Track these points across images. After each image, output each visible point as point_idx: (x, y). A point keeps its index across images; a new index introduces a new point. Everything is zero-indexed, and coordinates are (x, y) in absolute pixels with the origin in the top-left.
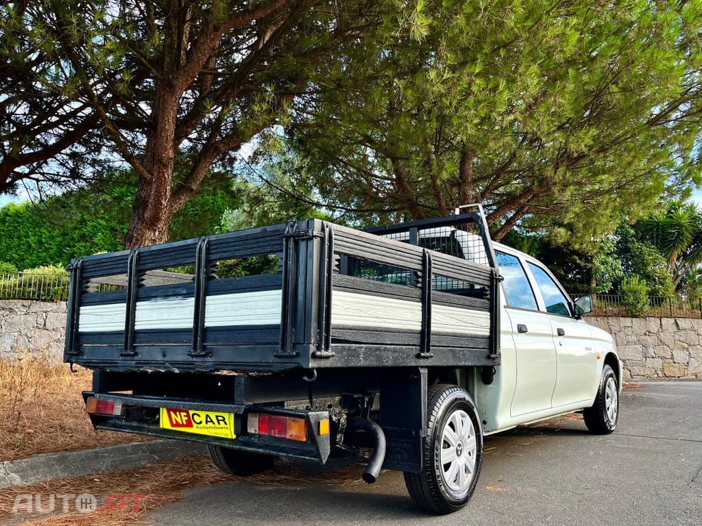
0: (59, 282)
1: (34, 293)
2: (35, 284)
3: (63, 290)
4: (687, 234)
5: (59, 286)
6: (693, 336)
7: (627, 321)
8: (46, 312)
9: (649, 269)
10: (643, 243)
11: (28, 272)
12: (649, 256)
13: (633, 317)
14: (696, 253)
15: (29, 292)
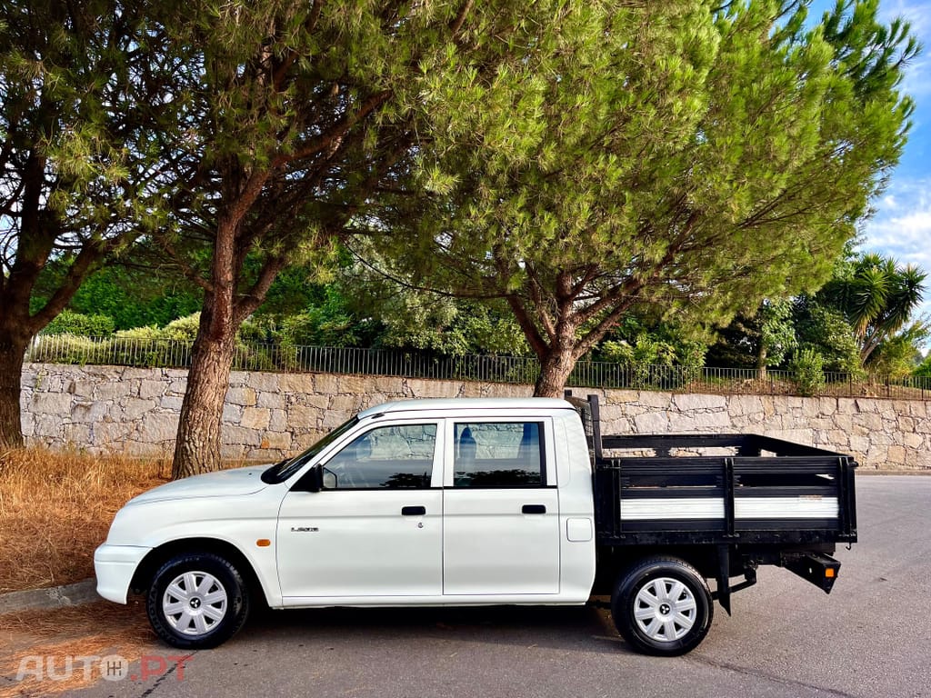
0: (154, 346)
1: (127, 359)
2: (129, 348)
3: (158, 355)
4: (879, 298)
5: (154, 350)
6: (876, 419)
7: (797, 401)
8: (140, 379)
9: (831, 338)
10: (826, 307)
11: (122, 334)
12: (832, 323)
13: (803, 396)
14: (892, 319)
15: (122, 357)
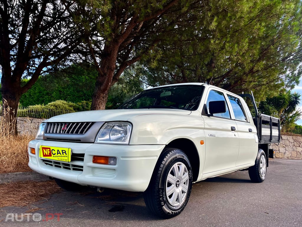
0: (44, 111)
2: (34, 111)
4: (287, 102)
6: (287, 142)
8: (39, 122)
10: (269, 105)
11: (31, 106)
12: (272, 110)
14: (290, 110)
15: (32, 115)
